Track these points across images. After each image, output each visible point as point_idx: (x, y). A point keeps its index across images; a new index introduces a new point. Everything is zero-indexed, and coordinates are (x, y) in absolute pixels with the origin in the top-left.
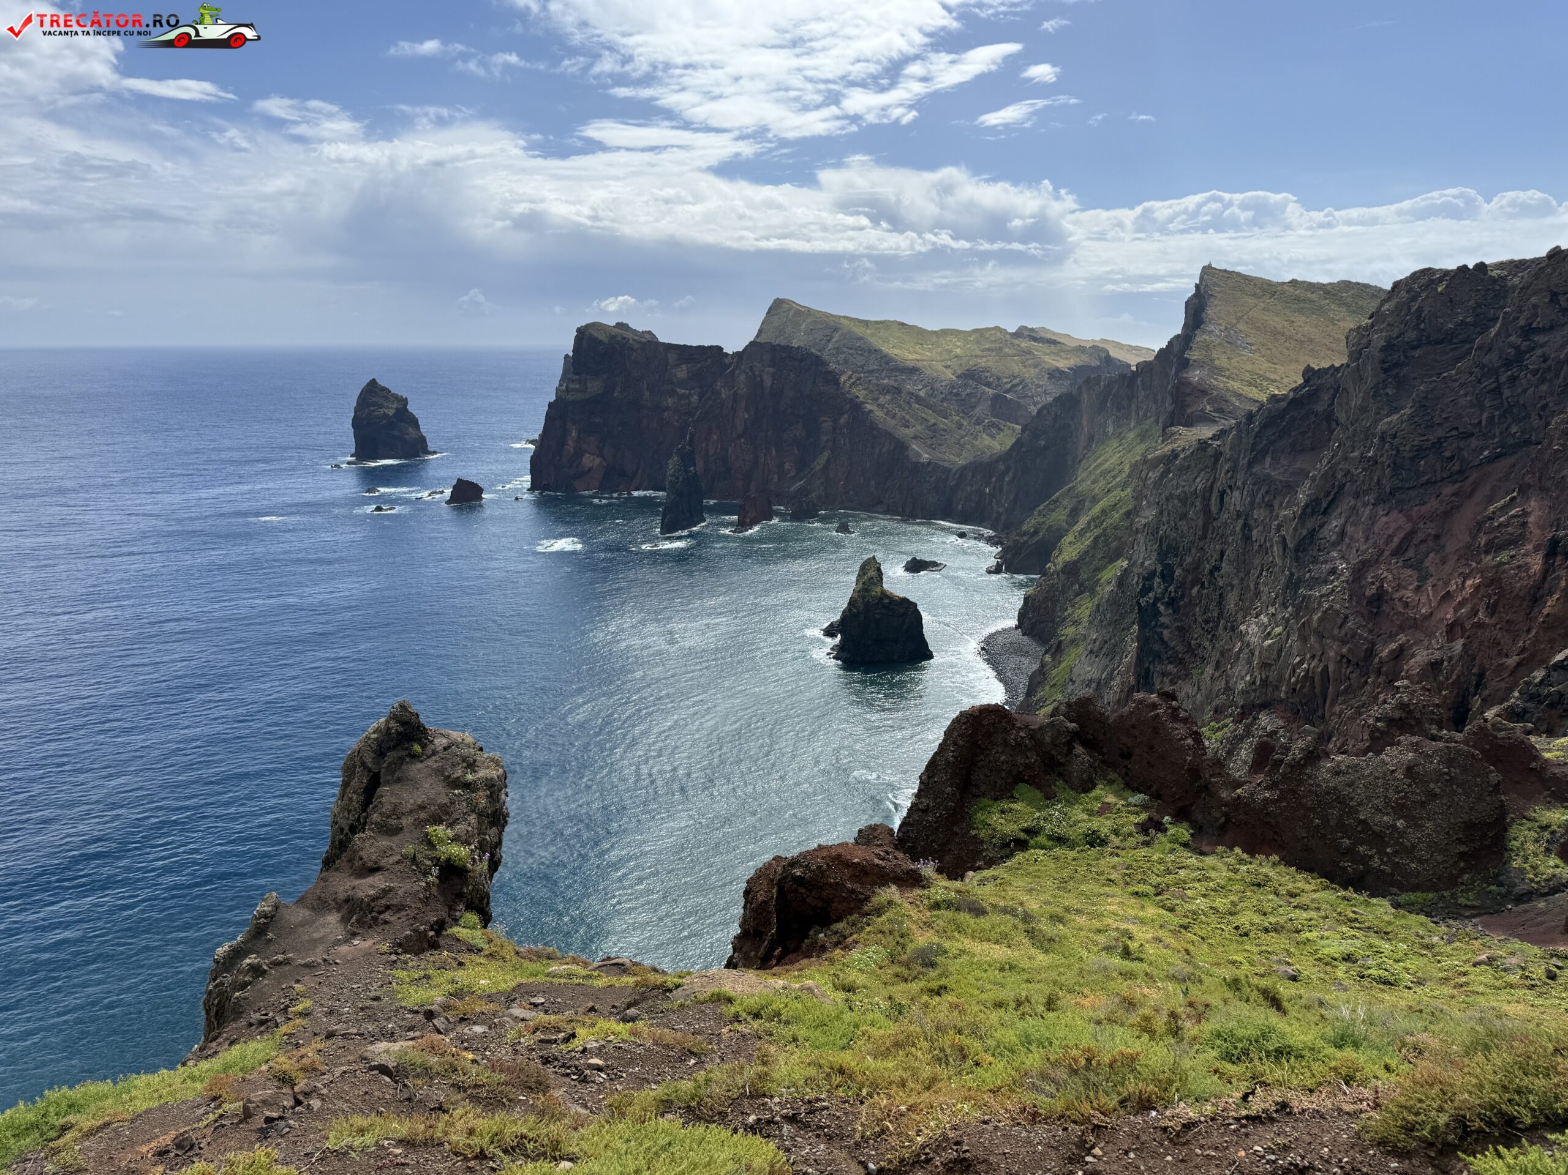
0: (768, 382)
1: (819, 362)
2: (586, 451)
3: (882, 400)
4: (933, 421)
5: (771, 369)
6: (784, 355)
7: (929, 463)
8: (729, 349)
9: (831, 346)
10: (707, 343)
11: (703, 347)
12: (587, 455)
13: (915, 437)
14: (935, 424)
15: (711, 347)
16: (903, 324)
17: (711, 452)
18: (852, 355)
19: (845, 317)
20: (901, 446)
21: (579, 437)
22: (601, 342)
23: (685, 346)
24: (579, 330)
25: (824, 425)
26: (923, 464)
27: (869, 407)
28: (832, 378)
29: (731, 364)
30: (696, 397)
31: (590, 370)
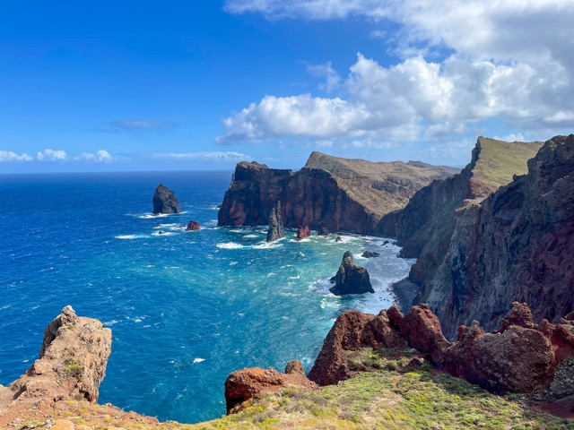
1: (328, 175)
3: (354, 189)
4: (374, 197)
5: (310, 178)
6: (315, 173)
7: (373, 214)
8: (294, 171)
11: (284, 170)
12: (240, 211)
13: (368, 203)
15: (287, 170)
16: (363, 160)
21: (237, 205)
22: (245, 169)
23: (277, 170)
25: (331, 199)
26: (370, 214)
27: (349, 192)
28: (334, 182)
29: (295, 176)
30: (281, 189)
31: (241, 179)
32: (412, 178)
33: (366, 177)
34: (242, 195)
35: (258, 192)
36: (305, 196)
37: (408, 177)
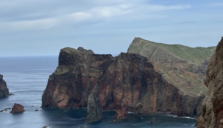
0: (127, 67)
1: (146, 59)
2: (62, 93)
3: (170, 72)
5: (129, 62)
6: (133, 57)
7: (187, 96)
8: (114, 56)
9: (154, 54)
10: (106, 54)
11: (105, 55)
12: (63, 94)
13: (182, 86)
14: (190, 81)
15: (107, 55)
16: (182, 46)
17: (107, 92)
18: (162, 57)
19: (161, 44)
20: (176, 90)
21: (60, 88)
22: (69, 54)
23: (98, 55)
24: (61, 50)
25: (149, 82)
26: (184, 96)
27: (165, 75)
28: (151, 66)
29: (114, 60)
30: (102, 72)
31: (65, 64)
34: (65, 79)
35: (80, 76)
36: (124, 79)
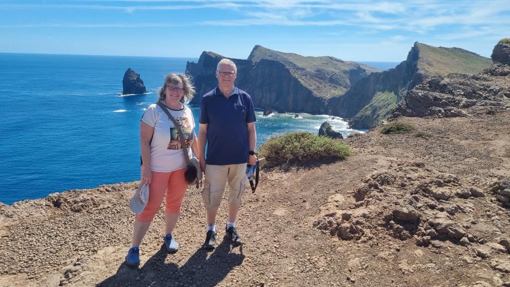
0: (267, 71)
1: (283, 66)
3: (303, 78)
4: (318, 85)
5: (268, 68)
6: (272, 63)
13: (314, 89)
25: (285, 85)
26: (318, 97)
27: (299, 80)
29: (255, 65)
32: (337, 71)
33: (303, 69)
36: (263, 82)
37: (334, 70)
